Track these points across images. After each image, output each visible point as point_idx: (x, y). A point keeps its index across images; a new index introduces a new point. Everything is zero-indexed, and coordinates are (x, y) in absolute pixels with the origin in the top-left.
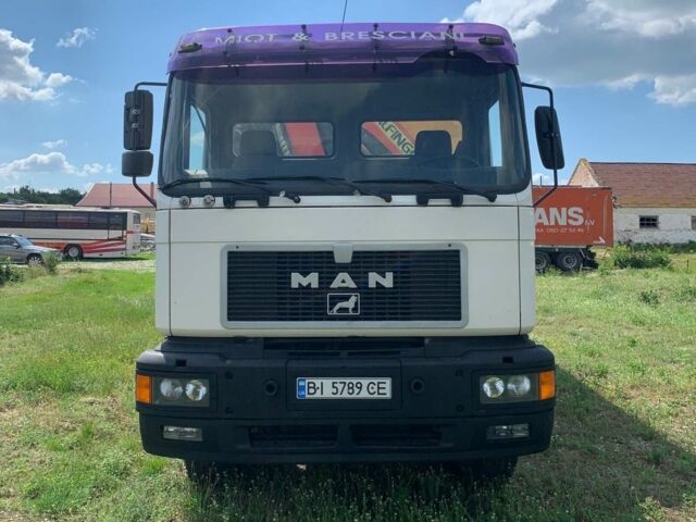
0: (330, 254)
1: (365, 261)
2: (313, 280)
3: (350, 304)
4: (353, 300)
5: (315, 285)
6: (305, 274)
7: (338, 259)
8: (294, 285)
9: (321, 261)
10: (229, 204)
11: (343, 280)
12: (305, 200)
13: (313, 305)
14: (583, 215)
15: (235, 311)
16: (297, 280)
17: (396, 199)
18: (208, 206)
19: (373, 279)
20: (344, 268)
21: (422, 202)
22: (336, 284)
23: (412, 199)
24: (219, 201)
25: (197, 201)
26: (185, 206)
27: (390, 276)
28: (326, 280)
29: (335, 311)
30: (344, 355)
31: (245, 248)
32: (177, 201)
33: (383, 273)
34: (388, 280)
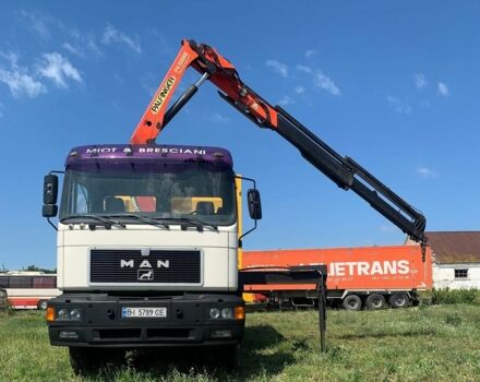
0: (139, 252)
1: (155, 255)
2: (131, 263)
3: (148, 275)
4: (150, 273)
5: (132, 266)
6: (127, 261)
7: (143, 254)
8: (122, 266)
9: (135, 255)
10: (92, 228)
11: (145, 264)
12: (127, 226)
13: (131, 274)
15: (93, 278)
16: (123, 263)
17: (171, 227)
18: (82, 228)
19: (160, 263)
20: (145, 258)
21: (184, 229)
22: (142, 265)
23: (179, 227)
24: (87, 226)
25: (77, 226)
26: (71, 228)
27: (167, 262)
28: (137, 263)
29: (141, 278)
30: (146, 299)
31: (98, 248)
32: (67, 227)
33: (164, 261)
34: (166, 265)
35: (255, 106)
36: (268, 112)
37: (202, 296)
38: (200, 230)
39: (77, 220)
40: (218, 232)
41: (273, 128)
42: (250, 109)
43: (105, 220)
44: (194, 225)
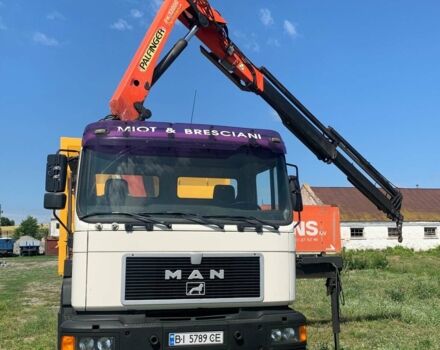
0: (187, 260)
1: (209, 263)
2: (178, 274)
3: (199, 289)
4: (201, 286)
5: (179, 277)
6: (173, 271)
7: (193, 262)
8: (167, 277)
9: (183, 263)
10: (129, 229)
11: (196, 274)
12: (174, 226)
13: (177, 289)
14: (317, 227)
15: (129, 295)
16: (168, 274)
17: (226, 227)
18: (115, 229)
19: (213, 274)
20: (196, 267)
21: (241, 230)
22: (191, 277)
23: (235, 227)
24: (122, 226)
25: (106, 226)
26: (99, 229)
27: (222, 271)
28: (185, 275)
29: (190, 293)
30: (193, 319)
31: (137, 255)
32: (93, 226)
33: (218, 271)
34: (221, 275)
35: (242, 67)
36: (254, 75)
37: (261, 313)
38: (259, 231)
39: (107, 218)
40: (278, 232)
41: (258, 92)
42: (236, 69)
43: (143, 218)
44: (252, 225)
